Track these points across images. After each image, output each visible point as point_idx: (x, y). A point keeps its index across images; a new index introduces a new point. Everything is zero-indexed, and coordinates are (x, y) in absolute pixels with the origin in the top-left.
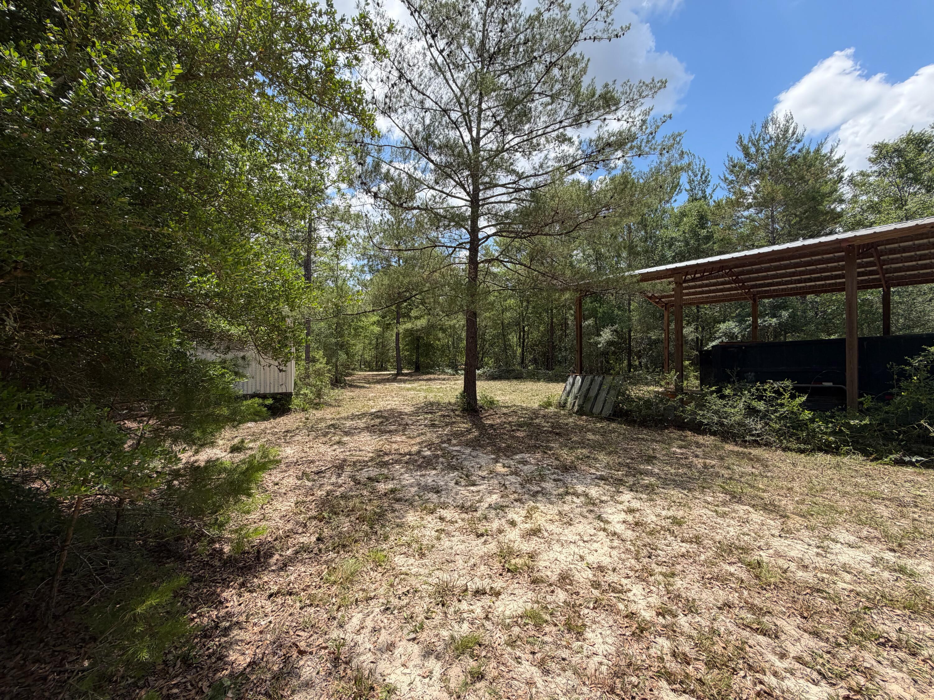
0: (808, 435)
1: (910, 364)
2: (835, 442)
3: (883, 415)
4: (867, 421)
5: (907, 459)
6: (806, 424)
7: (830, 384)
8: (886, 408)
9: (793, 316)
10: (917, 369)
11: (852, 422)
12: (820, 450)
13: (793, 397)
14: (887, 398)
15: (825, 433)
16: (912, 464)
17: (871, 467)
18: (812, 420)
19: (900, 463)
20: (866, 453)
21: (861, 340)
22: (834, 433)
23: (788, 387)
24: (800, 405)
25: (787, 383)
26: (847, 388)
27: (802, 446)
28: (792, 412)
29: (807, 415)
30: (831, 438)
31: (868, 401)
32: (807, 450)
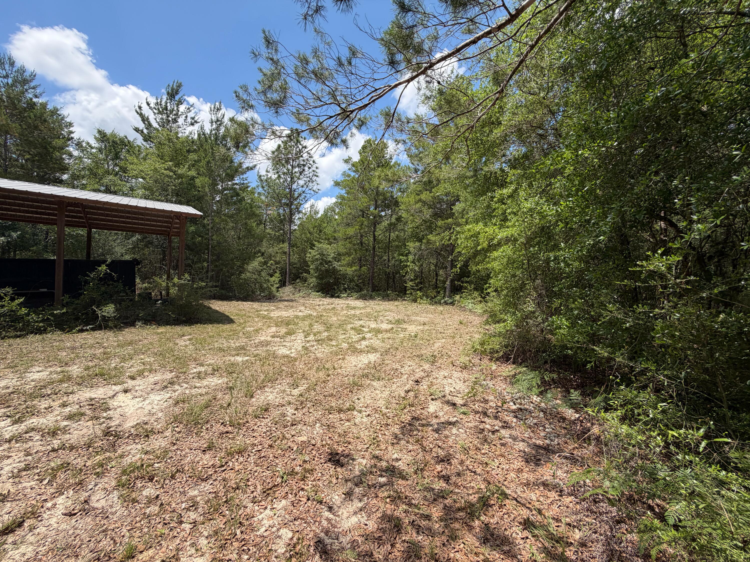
0: (23, 325)
1: (89, 276)
2: (44, 326)
3: (74, 306)
4: (64, 310)
5: (85, 328)
6: (23, 318)
7: (45, 290)
8: (76, 302)
9: (21, 237)
10: (93, 279)
11: (55, 312)
12: (32, 333)
13: (12, 299)
14: (78, 296)
15: (37, 322)
16: (87, 330)
17: (64, 336)
18: (28, 315)
19: (82, 331)
20: (63, 330)
21: (66, 262)
22: (43, 321)
23: (9, 292)
24: (18, 305)
25: (8, 289)
26: (55, 291)
27: (19, 333)
28: (12, 311)
29: (24, 311)
30: (41, 324)
31: (66, 298)
32: (22, 335)
